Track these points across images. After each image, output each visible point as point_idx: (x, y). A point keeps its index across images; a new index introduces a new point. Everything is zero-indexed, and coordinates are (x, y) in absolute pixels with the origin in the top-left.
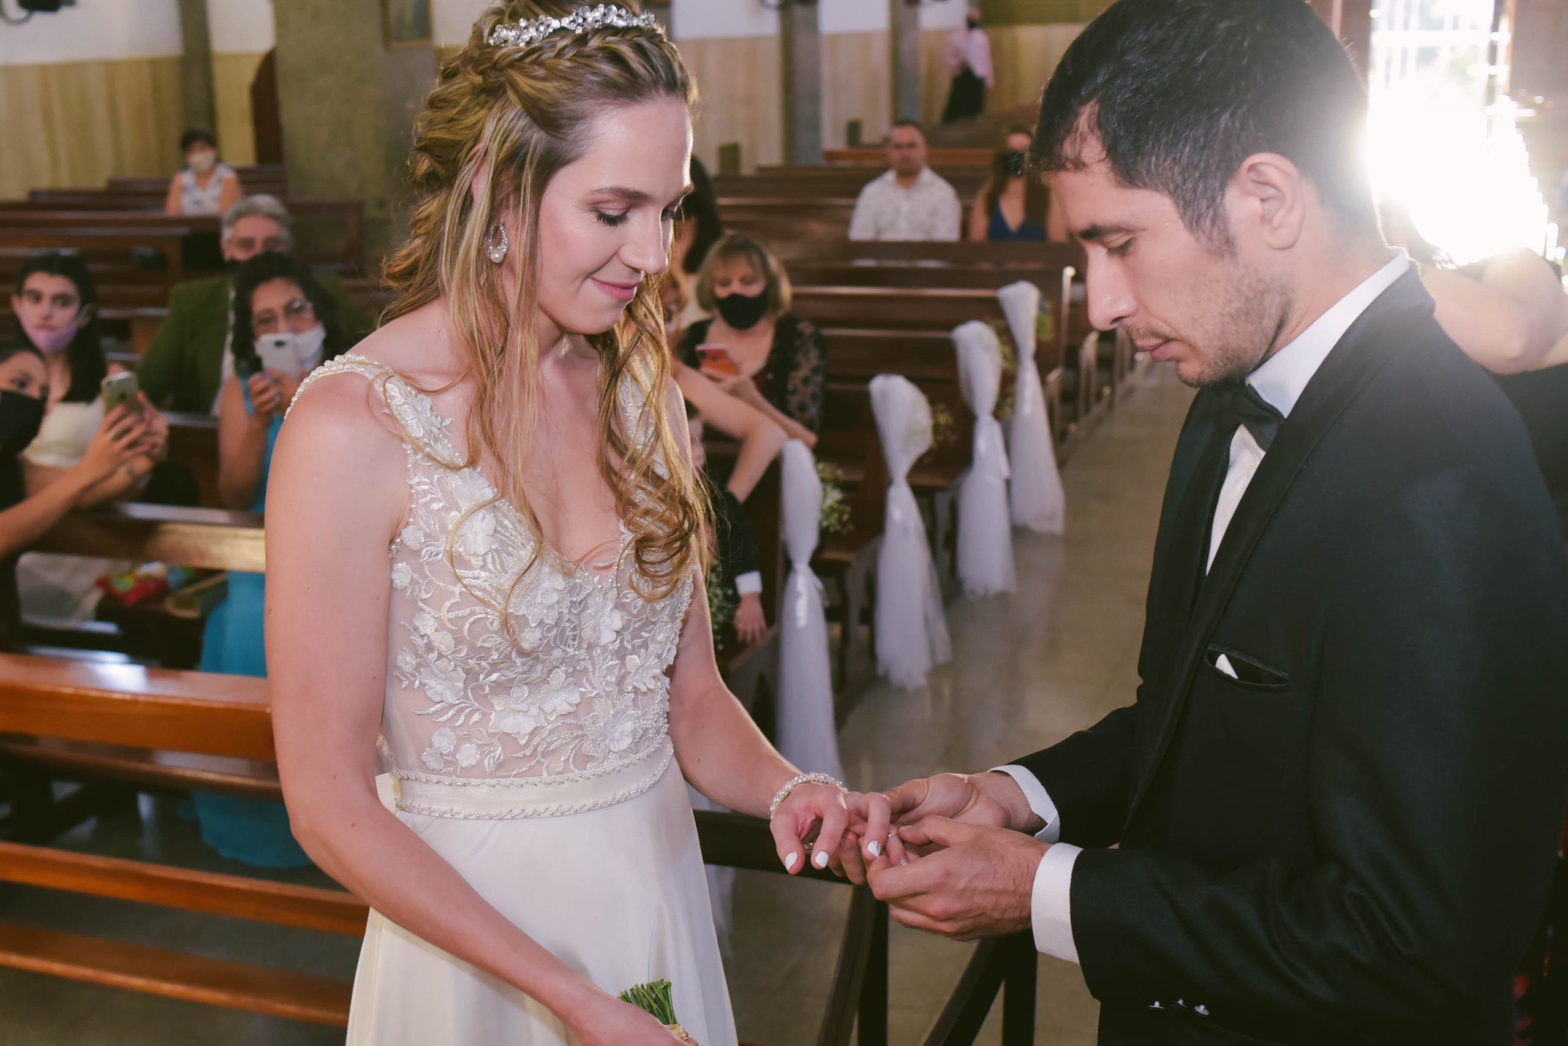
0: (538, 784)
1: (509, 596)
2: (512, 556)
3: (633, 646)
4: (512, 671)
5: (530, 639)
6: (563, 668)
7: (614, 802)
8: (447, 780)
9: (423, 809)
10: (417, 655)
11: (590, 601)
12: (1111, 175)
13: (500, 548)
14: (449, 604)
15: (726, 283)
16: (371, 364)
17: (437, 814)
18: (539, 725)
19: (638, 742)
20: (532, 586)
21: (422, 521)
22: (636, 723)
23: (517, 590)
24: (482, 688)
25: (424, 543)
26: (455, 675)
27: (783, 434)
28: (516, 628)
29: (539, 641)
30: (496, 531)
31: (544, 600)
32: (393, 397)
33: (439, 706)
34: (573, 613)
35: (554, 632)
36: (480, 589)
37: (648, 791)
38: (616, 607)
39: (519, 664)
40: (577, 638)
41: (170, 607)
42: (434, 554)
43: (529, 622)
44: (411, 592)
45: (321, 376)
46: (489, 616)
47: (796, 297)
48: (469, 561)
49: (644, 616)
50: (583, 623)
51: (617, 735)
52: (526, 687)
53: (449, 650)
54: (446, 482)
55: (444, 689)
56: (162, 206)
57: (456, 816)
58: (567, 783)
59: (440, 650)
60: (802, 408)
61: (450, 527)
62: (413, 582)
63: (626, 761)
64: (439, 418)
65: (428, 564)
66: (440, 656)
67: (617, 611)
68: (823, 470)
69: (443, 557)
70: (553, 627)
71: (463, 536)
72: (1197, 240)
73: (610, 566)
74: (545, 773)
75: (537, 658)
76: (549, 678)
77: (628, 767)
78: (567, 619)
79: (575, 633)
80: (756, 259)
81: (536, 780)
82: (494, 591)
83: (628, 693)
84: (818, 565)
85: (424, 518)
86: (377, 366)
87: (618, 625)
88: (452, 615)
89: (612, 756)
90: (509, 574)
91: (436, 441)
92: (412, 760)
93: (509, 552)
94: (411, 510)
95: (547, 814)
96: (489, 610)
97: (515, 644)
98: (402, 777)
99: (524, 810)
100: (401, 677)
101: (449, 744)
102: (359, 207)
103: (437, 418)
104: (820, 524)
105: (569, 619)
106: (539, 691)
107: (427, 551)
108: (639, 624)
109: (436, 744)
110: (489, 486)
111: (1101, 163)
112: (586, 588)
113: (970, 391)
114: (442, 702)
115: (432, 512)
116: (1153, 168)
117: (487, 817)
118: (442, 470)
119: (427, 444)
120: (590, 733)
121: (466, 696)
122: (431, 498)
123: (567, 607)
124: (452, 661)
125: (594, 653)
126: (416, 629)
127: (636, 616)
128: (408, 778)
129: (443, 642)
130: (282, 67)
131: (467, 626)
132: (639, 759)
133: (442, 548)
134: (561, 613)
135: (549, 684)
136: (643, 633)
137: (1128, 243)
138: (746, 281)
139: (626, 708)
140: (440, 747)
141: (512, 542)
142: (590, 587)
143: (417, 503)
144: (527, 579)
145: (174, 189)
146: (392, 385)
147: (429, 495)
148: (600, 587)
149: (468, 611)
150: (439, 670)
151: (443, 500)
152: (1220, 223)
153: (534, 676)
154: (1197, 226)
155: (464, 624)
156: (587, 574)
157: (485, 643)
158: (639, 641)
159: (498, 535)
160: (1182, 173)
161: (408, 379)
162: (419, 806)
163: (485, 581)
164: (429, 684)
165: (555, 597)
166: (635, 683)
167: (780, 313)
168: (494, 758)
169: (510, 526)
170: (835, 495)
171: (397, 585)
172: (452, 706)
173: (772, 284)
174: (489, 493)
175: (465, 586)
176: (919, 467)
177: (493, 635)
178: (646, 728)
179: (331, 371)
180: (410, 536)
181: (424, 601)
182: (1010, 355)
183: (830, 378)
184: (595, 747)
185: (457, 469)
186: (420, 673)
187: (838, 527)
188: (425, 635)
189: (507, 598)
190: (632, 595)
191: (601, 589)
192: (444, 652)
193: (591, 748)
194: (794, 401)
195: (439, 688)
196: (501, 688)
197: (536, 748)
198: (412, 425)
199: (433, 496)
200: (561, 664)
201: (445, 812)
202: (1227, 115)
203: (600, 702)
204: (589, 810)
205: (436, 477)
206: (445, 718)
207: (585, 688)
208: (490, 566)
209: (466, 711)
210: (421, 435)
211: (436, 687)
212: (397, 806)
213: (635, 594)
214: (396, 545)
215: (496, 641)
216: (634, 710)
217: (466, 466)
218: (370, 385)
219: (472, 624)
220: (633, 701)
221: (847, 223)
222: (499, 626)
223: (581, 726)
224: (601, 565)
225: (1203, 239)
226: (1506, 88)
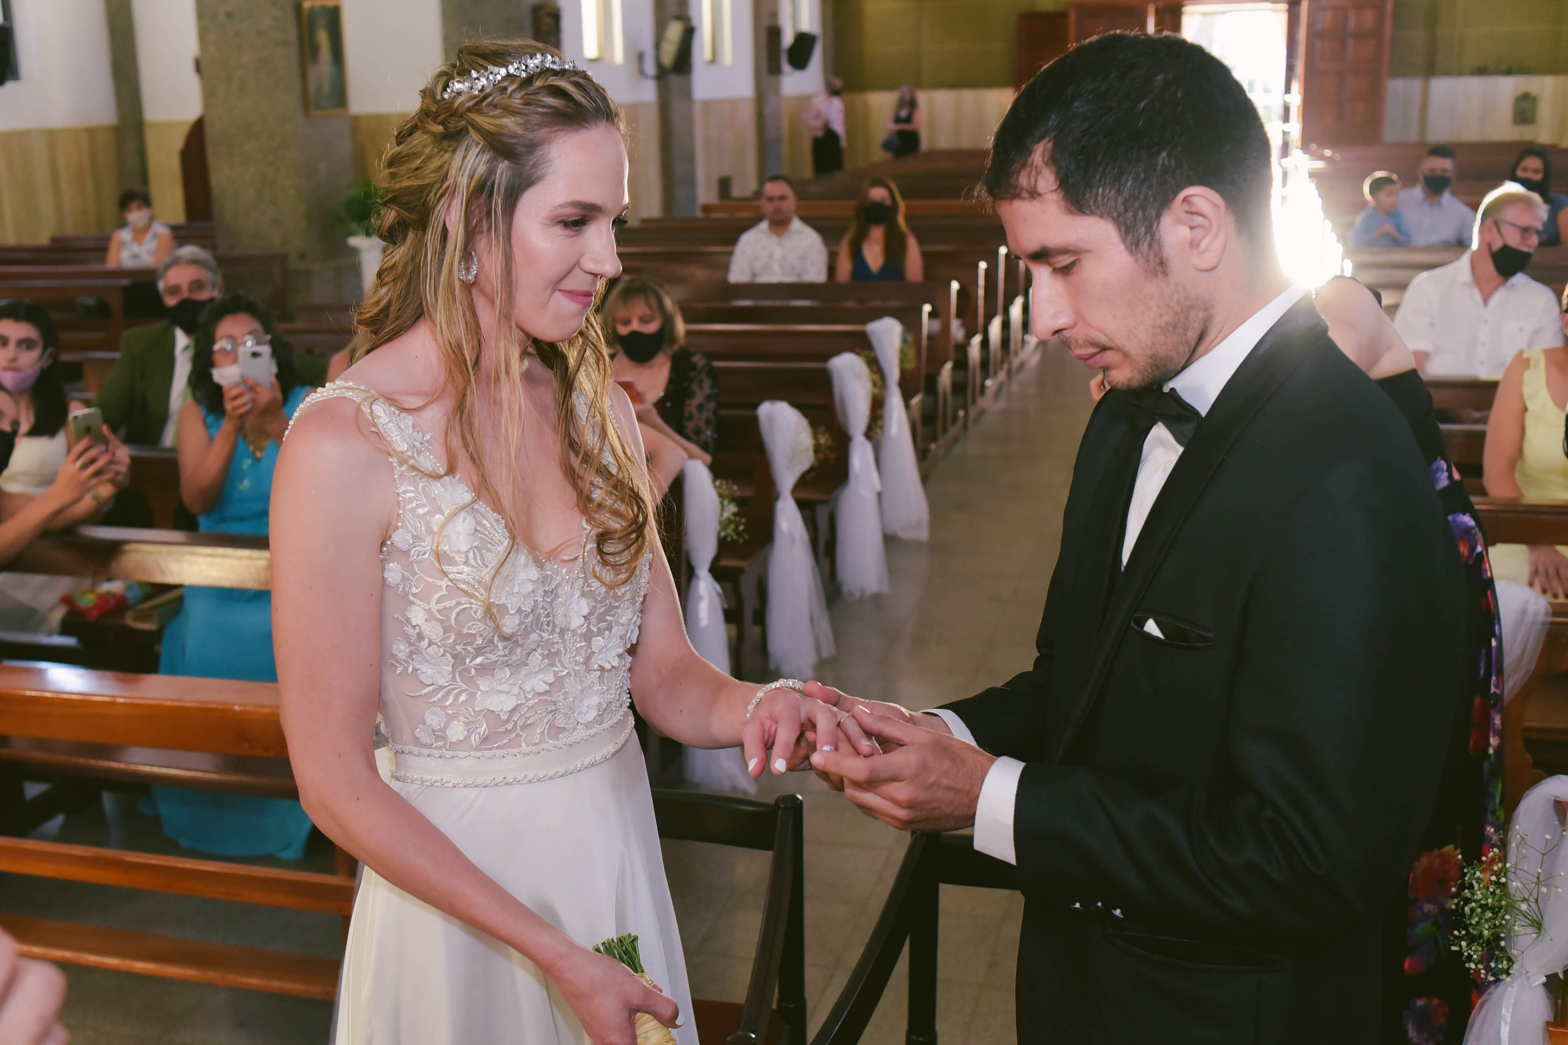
0: (517, 754)
1: (490, 588)
2: (491, 552)
3: (599, 629)
4: (494, 654)
5: (509, 624)
6: (540, 651)
7: (583, 768)
8: (437, 753)
9: (417, 779)
10: (411, 644)
11: (560, 592)
12: (1063, 203)
13: (480, 545)
14: (437, 597)
15: (627, 322)
16: (359, 389)
17: (429, 783)
18: (519, 702)
19: (602, 714)
20: (510, 578)
21: (409, 525)
22: (601, 698)
23: (497, 582)
24: (468, 671)
25: (412, 544)
26: (444, 660)
27: (685, 455)
28: (497, 616)
29: (517, 626)
30: (476, 530)
31: (521, 590)
32: (380, 417)
33: (430, 688)
34: (547, 601)
35: (531, 618)
36: (464, 582)
37: (610, 758)
38: (583, 595)
39: (501, 648)
40: (551, 624)
41: (130, 621)
42: (421, 553)
43: (508, 610)
44: (403, 588)
45: (314, 401)
46: (473, 606)
47: (689, 333)
48: (453, 558)
49: (608, 601)
50: (555, 610)
51: (584, 709)
52: (507, 669)
53: (438, 638)
54: (430, 490)
55: (434, 673)
56: (102, 260)
57: (446, 785)
58: (542, 753)
59: (431, 638)
60: (698, 432)
61: (435, 529)
62: (404, 579)
63: (592, 732)
64: (420, 433)
65: (416, 562)
66: (431, 643)
67: (584, 598)
68: (720, 487)
69: (429, 555)
70: (529, 613)
71: (447, 536)
72: (1136, 261)
73: (576, 559)
74: (523, 745)
75: (517, 641)
76: (527, 660)
77: (594, 736)
78: (541, 606)
79: (549, 619)
80: (653, 301)
81: (516, 751)
82: (476, 584)
83: (594, 670)
84: (716, 571)
85: (411, 522)
86: (364, 391)
87: (585, 611)
88: (440, 606)
89: (580, 727)
90: (489, 568)
91: (419, 453)
92: (406, 735)
93: (489, 549)
94: (399, 515)
95: (526, 781)
96: (472, 601)
97: (497, 628)
98: (397, 751)
99: (505, 778)
100: (396, 664)
101: (440, 721)
102: (284, 259)
103: (418, 433)
104: (719, 534)
105: (543, 606)
106: (519, 672)
107: (415, 551)
108: (603, 609)
109: (428, 722)
110: (467, 492)
111: (1054, 193)
112: (555, 579)
113: (845, 414)
114: (433, 684)
115: (419, 516)
116: (1100, 198)
117: (473, 785)
118: (425, 479)
119: (411, 457)
120: (562, 707)
121: (454, 679)
122: (417, 504)
123: (541, 595)
124: (441, 647)
125: (566, 637)
126: (408, 620)
127: (601, 602)
128: (403, 752)
129: (433, 631)
130: (212, 133)
131: (453, 616)
132: (603, 729)
133: (428, 548)
134: (536, 602)
135: (528, 665)
136: (608, 617)
137: (1073, 264)
138: (644, 320)
139: (592, 684)
140: (431, 725)
141: (491, 540)
142: (559, 579)
143: (404, 509)
144: (504, 571)
145: (114, 245)
146: (377, 406)
147: (415, 501)
148: (567, 577)
149: (454, 602)
150: (430, 656)
151: (427, 505)
152: (1156, 247)
153: (514, 658)
154: (1136, 248)
155: (451, 614)
156: (556, 567)
157: (471, 630)
158: (603, 625)
159: (478, 534)
160: (1124, 203)
161: (391, 401)
162: (412, 776)
163: (468, 575)
164: (422, 669)
165: (530, 587)
166: (599, 662)
167: (676, 347)
168: (480, 733)
169: (488, 525)
170: (732, 508)
171: (390, 583)
172: (442, 688)
173: (668, 322)
174: (468, 497)
175: (451, 580)
176: (802, 483)
177: (477, 623)
178: (610, 702)
179: (323, 396)
180: (400, 538)
181: (414, 595)
182: (879, 383)
183: (720, 405)
184: (565, 719)
185: (438, 477)
186: (413, 660)
187: (735, 537)
188: (417, 625)
189: (489, 589)
190: (596, 584)
191: (568, 579)
192: (434, 639)
193: (563, 721)
194: (690, 425)
195: (430, 672)
196: (486, 670)
197: (516, 722)
198: (397, 441)
199: (418, 502)
200: (538, 647)
201: (436, 782)
202: (1164, 154)
203: (570, 680)
204: (562, 776)
205: (421, 485)
206: (436, 699)
207: (558, 668)
208: (472, 561)
209: (455, 692)
210: (405, 449)
211: (427, 672)
212: (392, 777)
213: (599, 583)
214: (387, 547)
215: (480, 627)
216: (600, 686)
217: (447, 474)
218: (358, 408)
219: (458, 614)
220: (599, 678)
221: (726, 267)
222: (482, 615)
223: (554, 701)
224: (567, 558)
225: (1141, 261)
226: (1299, 144)
